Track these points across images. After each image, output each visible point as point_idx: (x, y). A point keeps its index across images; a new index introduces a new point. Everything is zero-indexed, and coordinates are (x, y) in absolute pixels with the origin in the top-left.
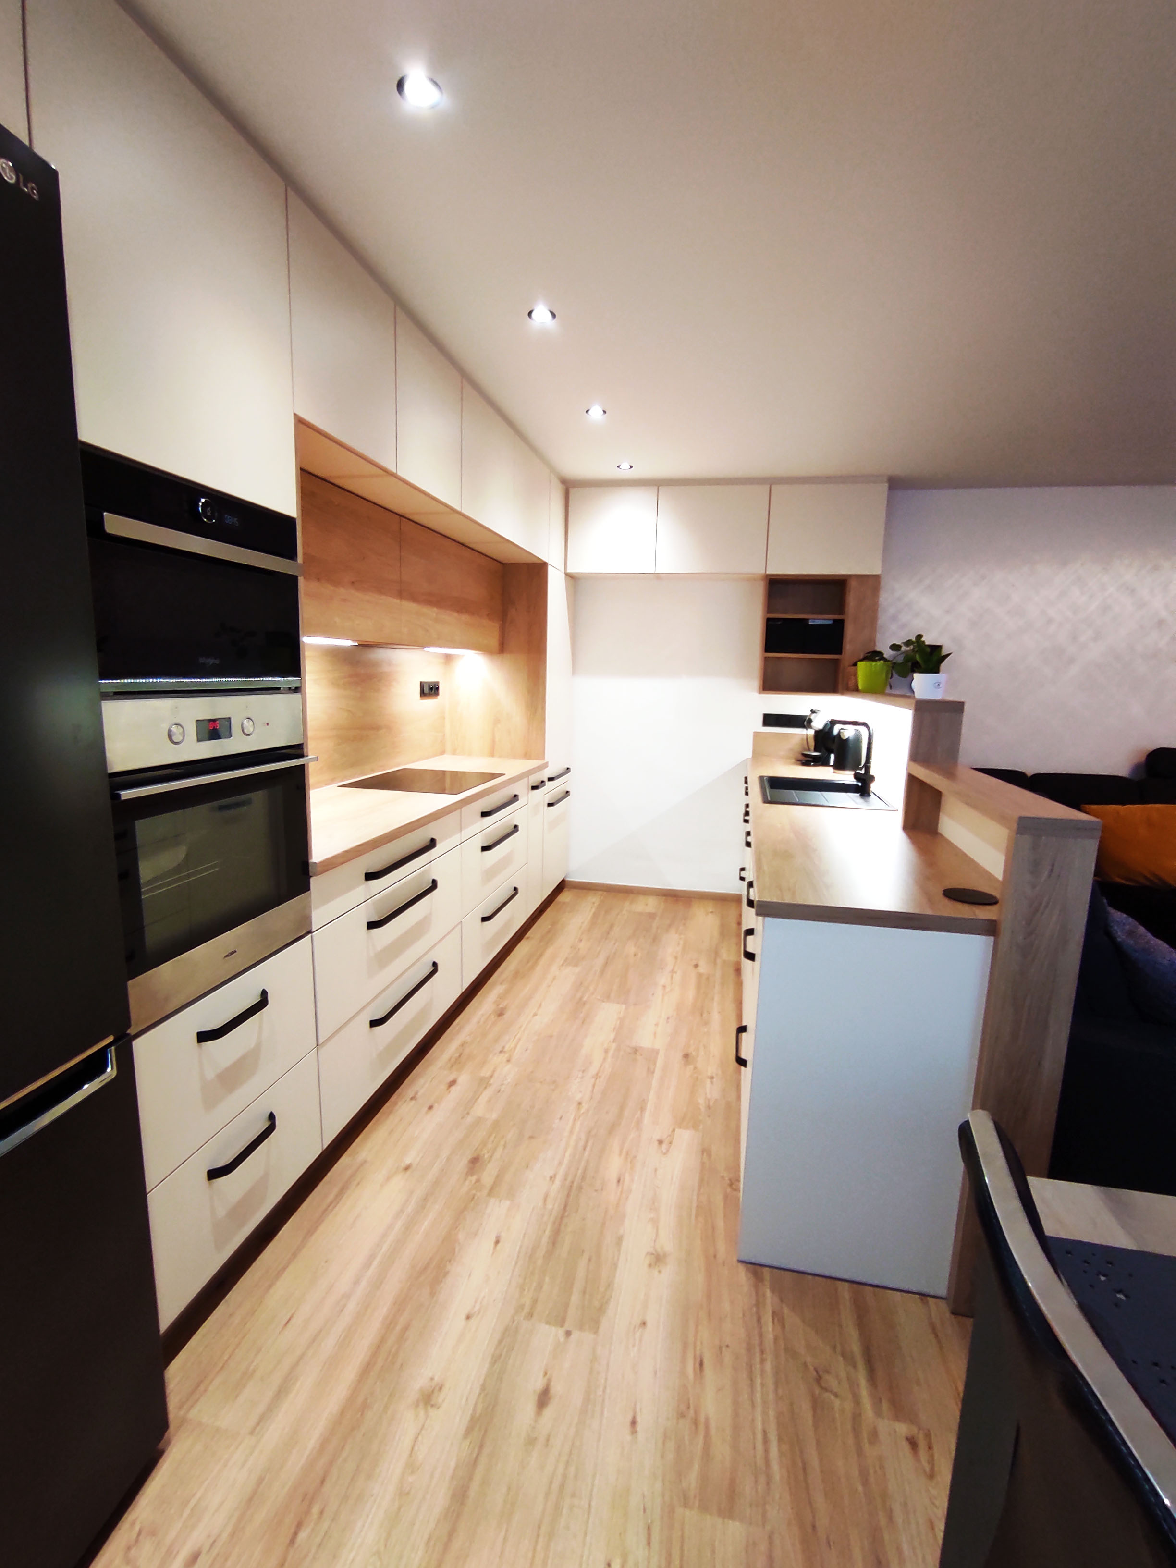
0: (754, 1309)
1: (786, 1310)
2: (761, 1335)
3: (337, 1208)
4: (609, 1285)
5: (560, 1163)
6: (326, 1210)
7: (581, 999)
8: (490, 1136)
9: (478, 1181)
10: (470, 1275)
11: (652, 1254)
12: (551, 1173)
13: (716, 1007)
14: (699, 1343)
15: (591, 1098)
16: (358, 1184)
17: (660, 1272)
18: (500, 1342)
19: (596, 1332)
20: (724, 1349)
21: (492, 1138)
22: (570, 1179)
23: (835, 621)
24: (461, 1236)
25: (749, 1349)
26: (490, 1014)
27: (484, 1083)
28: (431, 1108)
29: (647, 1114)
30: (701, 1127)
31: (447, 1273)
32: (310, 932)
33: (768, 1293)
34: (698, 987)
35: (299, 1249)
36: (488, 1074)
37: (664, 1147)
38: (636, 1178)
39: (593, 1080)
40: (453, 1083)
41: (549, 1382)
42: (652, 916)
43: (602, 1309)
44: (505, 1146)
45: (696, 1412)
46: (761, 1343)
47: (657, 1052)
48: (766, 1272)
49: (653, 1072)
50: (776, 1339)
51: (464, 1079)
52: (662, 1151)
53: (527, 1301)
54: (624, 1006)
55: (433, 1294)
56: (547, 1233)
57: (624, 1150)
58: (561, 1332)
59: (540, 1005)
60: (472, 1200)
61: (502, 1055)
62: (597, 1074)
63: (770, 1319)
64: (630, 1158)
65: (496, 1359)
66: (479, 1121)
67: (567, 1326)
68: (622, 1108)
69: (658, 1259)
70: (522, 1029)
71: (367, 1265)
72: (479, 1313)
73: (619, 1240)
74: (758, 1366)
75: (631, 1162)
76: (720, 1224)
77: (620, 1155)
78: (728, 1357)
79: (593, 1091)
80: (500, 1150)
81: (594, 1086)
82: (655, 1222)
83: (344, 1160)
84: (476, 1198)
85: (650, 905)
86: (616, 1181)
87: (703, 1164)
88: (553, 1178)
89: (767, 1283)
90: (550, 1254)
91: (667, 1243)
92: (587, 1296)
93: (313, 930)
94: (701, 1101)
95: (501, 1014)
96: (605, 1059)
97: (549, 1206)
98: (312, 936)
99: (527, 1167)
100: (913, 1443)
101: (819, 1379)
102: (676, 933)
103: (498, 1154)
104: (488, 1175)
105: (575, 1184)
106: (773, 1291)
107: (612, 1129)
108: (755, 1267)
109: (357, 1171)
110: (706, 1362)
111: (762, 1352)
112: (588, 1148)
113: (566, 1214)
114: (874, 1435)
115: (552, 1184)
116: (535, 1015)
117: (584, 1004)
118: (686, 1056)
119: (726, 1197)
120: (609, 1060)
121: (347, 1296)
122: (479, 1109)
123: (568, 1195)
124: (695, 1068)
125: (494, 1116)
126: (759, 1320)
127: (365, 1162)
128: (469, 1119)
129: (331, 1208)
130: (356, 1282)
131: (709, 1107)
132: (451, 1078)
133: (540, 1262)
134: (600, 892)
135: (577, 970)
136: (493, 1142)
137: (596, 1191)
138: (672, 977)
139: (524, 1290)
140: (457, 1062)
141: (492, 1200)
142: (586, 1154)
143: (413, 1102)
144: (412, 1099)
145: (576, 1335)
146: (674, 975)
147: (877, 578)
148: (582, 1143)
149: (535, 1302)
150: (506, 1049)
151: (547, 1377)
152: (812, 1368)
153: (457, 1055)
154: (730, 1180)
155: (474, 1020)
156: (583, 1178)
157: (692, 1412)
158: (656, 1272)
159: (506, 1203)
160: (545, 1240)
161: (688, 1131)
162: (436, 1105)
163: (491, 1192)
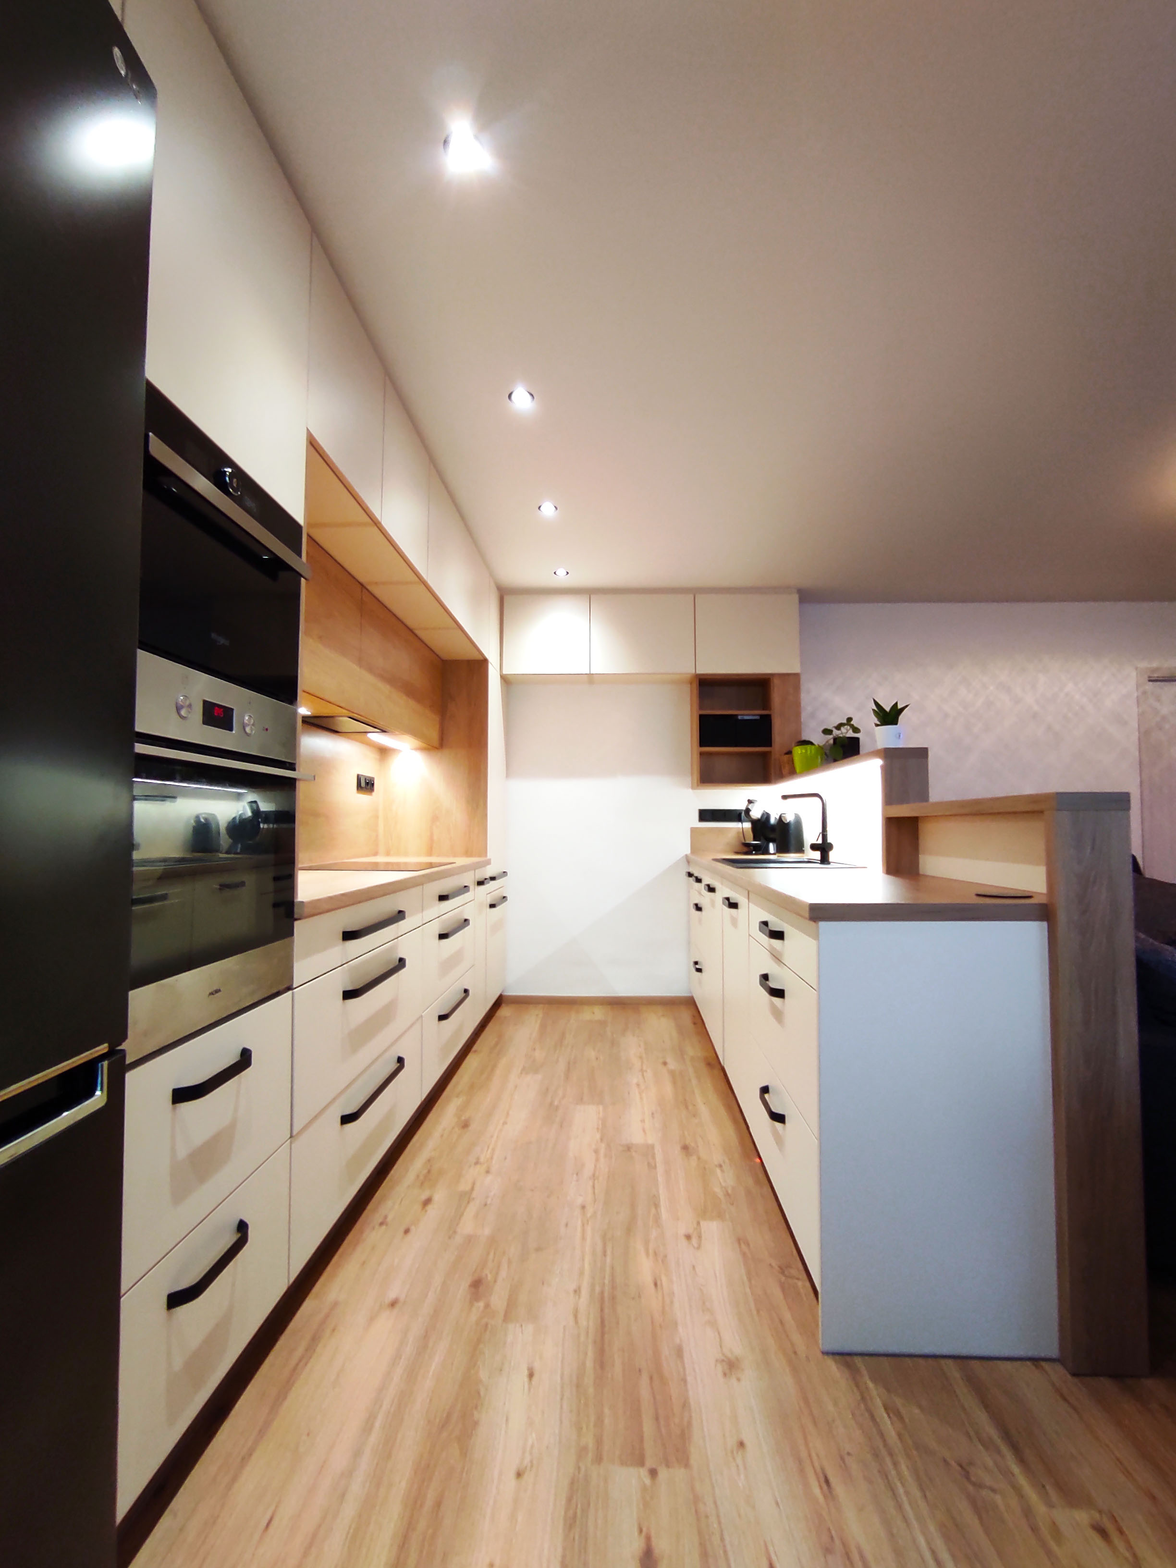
0: (862, 1406)
1: (898, 1402)
2: (882, 1435)
3: (309, 1365)
4: (685, 1405)
5: (581, 1273)
6: (294, 1369)
7: (551, 1104)
8: (488, 1254)
9: (487, 1306)
10: (507, 1420)
11: (723, 1361)
12: (573, 1286)
13: (699, 1100)
14: (814, 1455)
15: (595, 1201)
16: (334, 1330)
17: (739, 1380)
18: (569, 1500)
19: (687, 1465)
20: (847, 1458)
21: (491, 1256)
22: (598, 1289)
23: (761, 716)
24: (483, 1375)
25: (876, 1455)
26: (453, 1128)
27: (466, 1197)
28: (407, 1231)
29: (663, 1210)
30: (727, 1216)
31: (476, 1424)
32: (289, 988)
33: (871, 1385)
34: (674, 1082)
35: (267, 1424)
36: (468, 1188)
37: (694, 1241)
38: (674, 1279)
39: (591, 1183)
40: (427, 1202)
41: (648, 1539)
42: (603, 1023)
43: (684, 1435)
44: (510, 1262)
45: (844, 1544)
46: (885, 1444)
47: (652, 1147)
48: (858, 1361)
49: (655, 1167)
50: (900, 1436)
51: (439, 1196)
52: (694, 1247)
53: (589, 1440)
54: (601, 1108)
55: (465, 1452)
56: (590, 1354)
57: (651, 1251)
58: (643, 1472)
59: (508, 1114)
60: (485, 1330)
61: (478, 1166)
62: (594, 1175)
63: (885, 1415)
64: (660, 1258)
65: (571, 1522)
66: (470, 1240)
67: (650, 1463)
68: (633, 1206)
69: (731, 1366)
70: (495, 1137)
71: (367, 1428)
72: (532, 1466)
73: (679, 1352)
74: (893, 1472)
75: (663, 1261)
76: (787, 1316)
77: (647, 1254)
78: (855, 1467)
79: (594, 1193)
80: (505, 1266)
81: (594, 1187)
82: (713, 1324)
83: (308, 1306)
84: (489, 1326)
85: (598, 1013)
86: (652, 1286)
87: (744, 1254)
88: (577, 1291)
89: (865, 1372)
90: (600, 1380)
91: (735, 1345)
92: (662, 1422)
93: (295, 986)
94: (717, 1190)
95: (465, 1125)
96: (597, 1160)
97: (583, 1322)
98: (293, 993)
99: (543, 1284)
100: (1102, 1532)
101: (967, 1475)
102: (634, 1035)
103: (503, 1273)
104: (498, 1299)
105: (606, 1294)
106: (874, 1380)
107: (629, 1229)
108: (844, 1357)
109: (327, 1316)
110: (831, 1479)
111: (891, 1454)
112: (609, 1252)
113: (606, 1329)
114: (1056, 1532)
115: (579, 1297)
116: (505, 1123)
117: (557, 1108)
118: (685, 1148)
119: (782, 1286)
120: (602, 1159)
121: (348, 1474)
122: (467, 1226)
123: (602, 1310)
124: (699, 1158)
125: (487, 1231)
126: (873, 1417)
127: (336, 1304)
128: (458, 1239)
129: (302, 1364)
130: (357, 1454)
131: (727, 1194)
132: (424, 1197)
133: (591, 1390)
134: (541, 1006)
135: (539, 1077)
136: (493, 1261)
137: (633, 1298)
138: (643, 1075)
139: (582, 1428)
140: (428, 1178)
141: (511, 1326)
142: (608, 1259)
143: (384, 1227)
144: (381, 1224)
145: (663, 1473)
146: (645, 1074)
147: (797, 676)
148: (599, 1248)
149: (599, 1442)
150: (482, 1159)
151: (644, 1534)
152: (953, 1463)
153: (425, 1171)
154: (780, 1267)
155: (437, 1134)
156: (613, 1287)
157: (837, 1542)
158: (734, 1380)
159: (529, 1328)
160: (589, 1364)
161: (715, 1223)
162: (413, 1228)
163: (507, 1317)
